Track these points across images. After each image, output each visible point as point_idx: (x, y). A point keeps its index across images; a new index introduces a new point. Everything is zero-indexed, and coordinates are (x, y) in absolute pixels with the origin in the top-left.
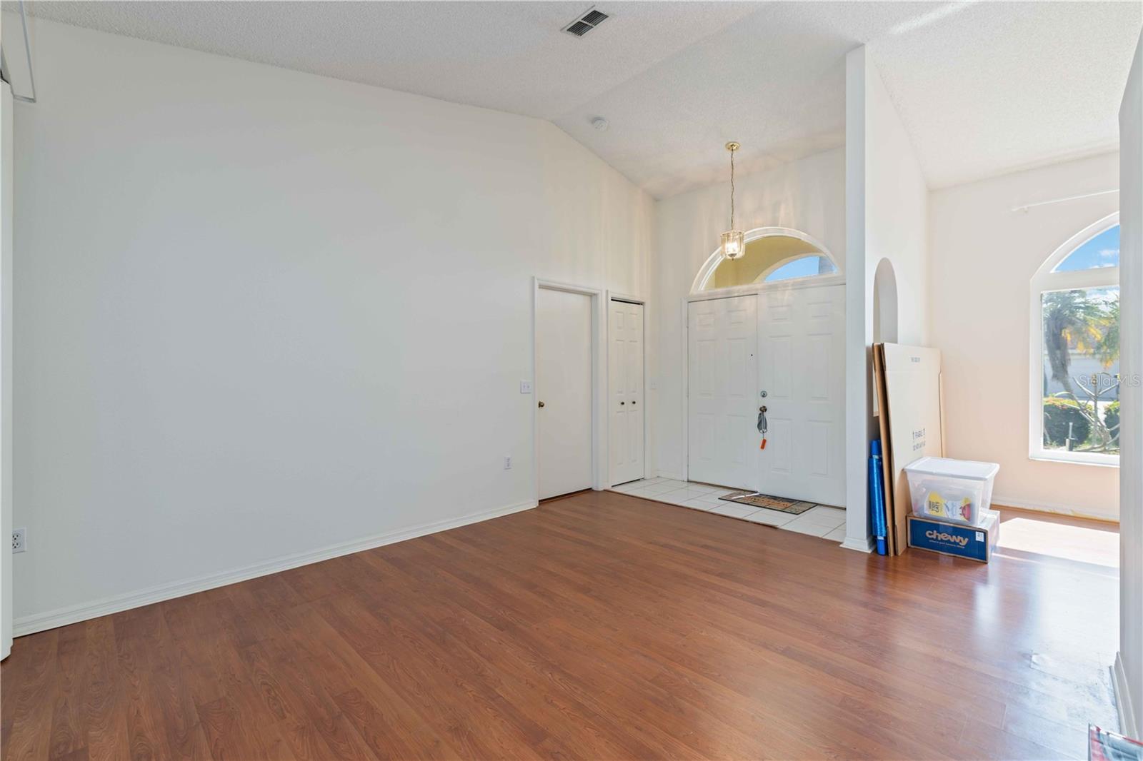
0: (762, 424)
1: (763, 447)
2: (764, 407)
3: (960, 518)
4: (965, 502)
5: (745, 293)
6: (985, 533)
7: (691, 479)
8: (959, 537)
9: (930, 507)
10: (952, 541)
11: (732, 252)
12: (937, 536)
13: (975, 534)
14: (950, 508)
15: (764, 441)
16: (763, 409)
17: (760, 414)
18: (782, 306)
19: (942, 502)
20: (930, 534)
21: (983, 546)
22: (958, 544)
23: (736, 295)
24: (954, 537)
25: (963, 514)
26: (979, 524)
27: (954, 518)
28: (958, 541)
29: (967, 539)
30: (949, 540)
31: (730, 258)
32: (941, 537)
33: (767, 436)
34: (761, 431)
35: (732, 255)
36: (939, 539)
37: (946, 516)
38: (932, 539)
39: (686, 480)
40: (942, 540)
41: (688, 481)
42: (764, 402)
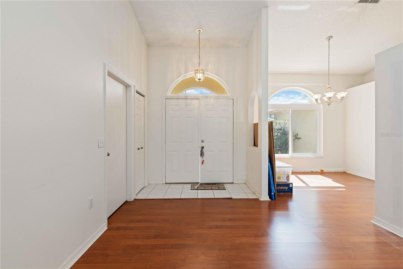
0: (202, 154)
1: (202, 163)
2: (203, 146)
3: (286, 180)
4: (287, 175)
5: (194, 98)
6: (292, 184)
7: (167, 182)
8: (286, 187)
9: (278, 179)
10: (284, 189)
11: (199, 78)
12: (280, 188)
13: (290, 185)
14: (283, 178)
15: (203, 161)
16: (203, 148)
17: (202, 150)
18: (210, 105)
19: (281, 176)
20: (278, 188)
21: (292, 188)
22: (285, 189)
23: (190, 98)
24: (284, 187)
25: (287, 179)
26: (291, 181)
27: (284, 181)
28: (285, 188)
29: (287, 187)
30: (283, 189)
31: (198, 81)
32: (281, 188)
33: (204, 159)
34: (202, 157)
35: (200, 79)
36: (280, 189)
37: (282, 181)
38: (278, 189)
39: (165, 183)
40: (281, 189)
41: (166, 183)
42: (203, 145)
